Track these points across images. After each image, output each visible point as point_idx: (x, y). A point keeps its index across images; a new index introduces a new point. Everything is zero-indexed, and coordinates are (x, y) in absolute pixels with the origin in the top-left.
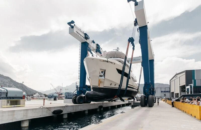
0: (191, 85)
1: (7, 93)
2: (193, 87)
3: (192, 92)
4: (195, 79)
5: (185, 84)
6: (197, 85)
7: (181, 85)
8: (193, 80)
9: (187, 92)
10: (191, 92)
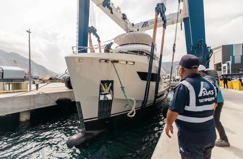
0: (229, 63)
1: (3, 73)
2: (230, 65)
3: (230, 70)
4: (234, 55)
5: (221, 61)
6: (235, 62)
7: (215, 63)
8: (231, 57)
9: (224, 71)
10: (228, 70)
